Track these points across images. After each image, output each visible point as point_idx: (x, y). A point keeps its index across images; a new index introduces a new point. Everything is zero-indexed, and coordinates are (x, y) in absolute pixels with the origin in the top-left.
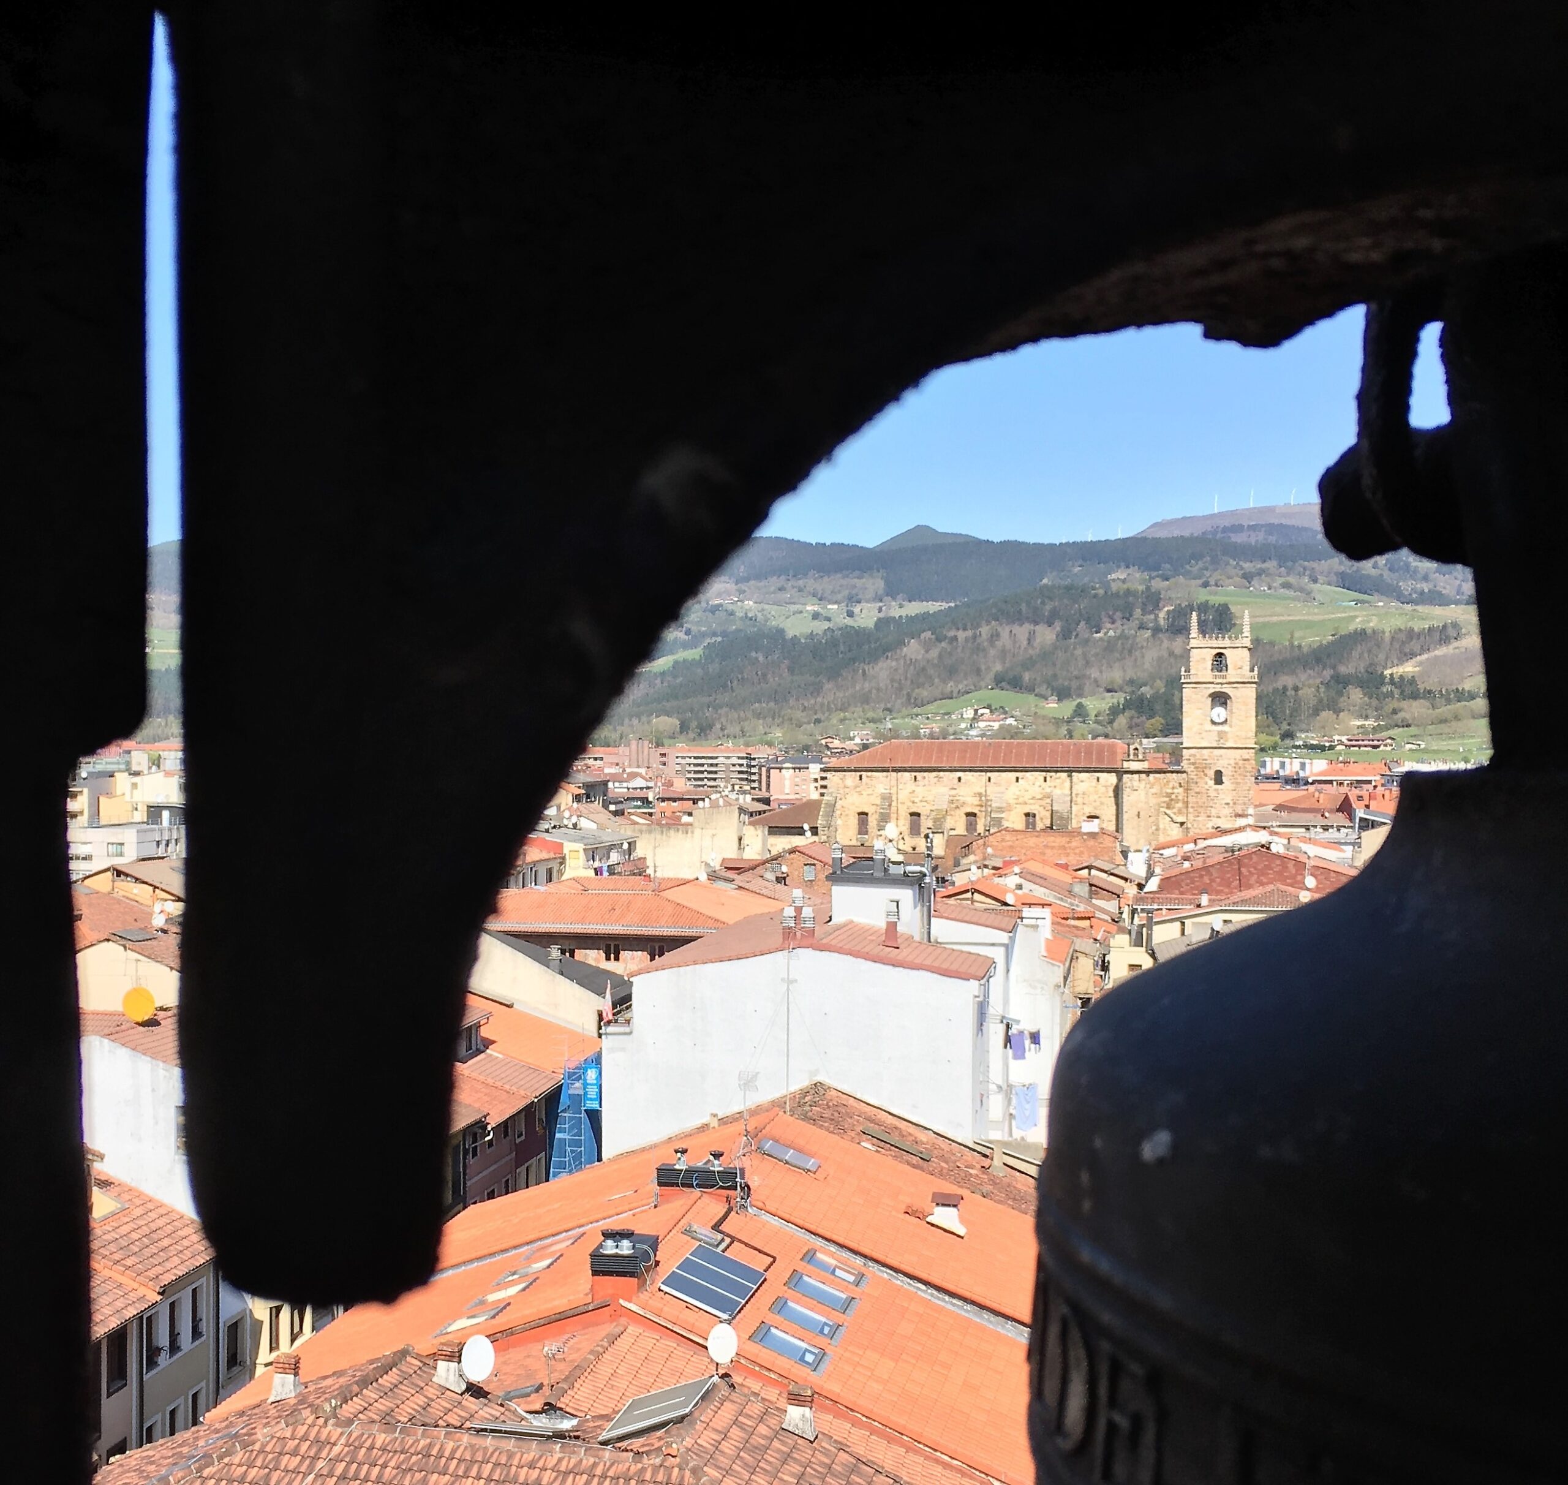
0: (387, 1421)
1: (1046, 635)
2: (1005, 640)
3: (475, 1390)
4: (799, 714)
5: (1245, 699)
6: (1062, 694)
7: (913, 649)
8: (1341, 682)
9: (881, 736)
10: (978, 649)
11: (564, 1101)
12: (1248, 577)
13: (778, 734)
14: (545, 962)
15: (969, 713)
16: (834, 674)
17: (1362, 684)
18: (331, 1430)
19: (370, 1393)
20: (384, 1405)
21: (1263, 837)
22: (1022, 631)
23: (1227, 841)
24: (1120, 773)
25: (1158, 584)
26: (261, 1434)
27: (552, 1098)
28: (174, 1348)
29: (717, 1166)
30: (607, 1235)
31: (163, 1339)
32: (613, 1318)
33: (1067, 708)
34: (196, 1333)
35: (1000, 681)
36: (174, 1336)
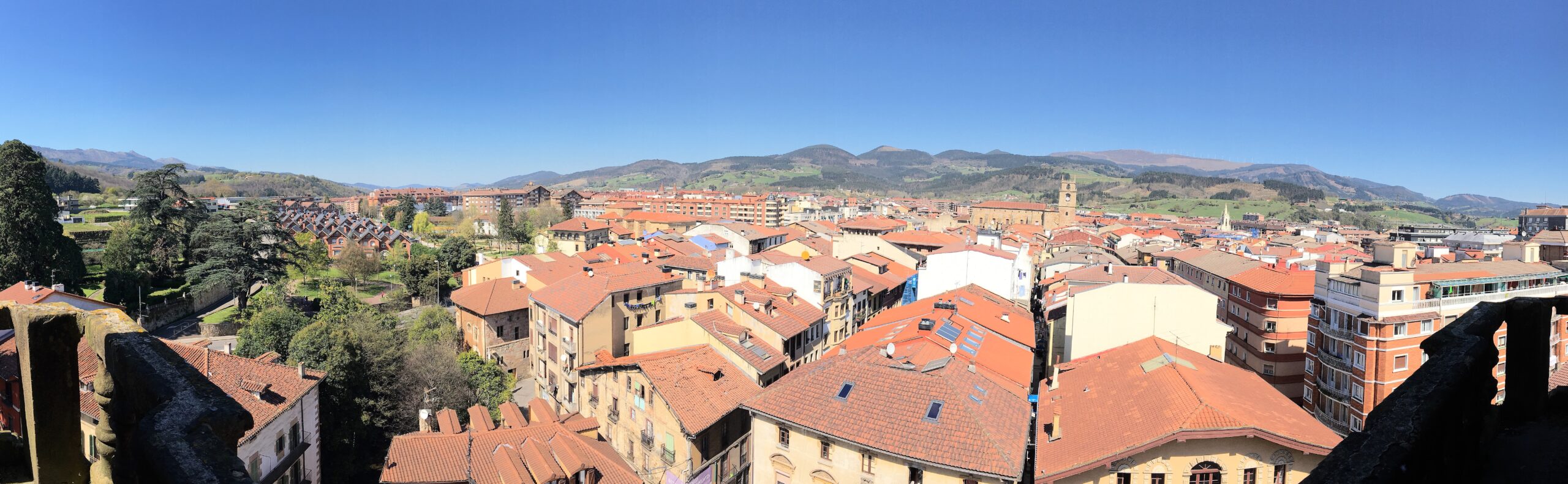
0: (868, 363)
1: (1026, 178)
2: (1015, 179)
3: (889, 357)
4: (965, 194)
5: (1074, 196)
6: (1029, 192)
7: (993, 179)
8: (1094, 193)
9: (984, 200)
10: (1009, 180)
11: (907, 285)
12: (1074, 167)
13: (959, 198)
14: (903, 251)
15: (1006, 195)
16: (974, 184)
17: (1098, 194)
18: (855, 364)
19: (864, 355)
20: (867, 359)
21: (1078, 228)
22: (1020, 176)
23: (1070, 229)
24: (1044, 211)
25: (1052, 167)
26: (838, 364)
27: (904, 285)
28: (812, 339)
29: (950, 304)
30: (923, 320)
31: (810, 337)
32: (923, 340)
33: (1030, 196)
34: (817, 336)
35: (1014, 188)
36: (812, 336)
